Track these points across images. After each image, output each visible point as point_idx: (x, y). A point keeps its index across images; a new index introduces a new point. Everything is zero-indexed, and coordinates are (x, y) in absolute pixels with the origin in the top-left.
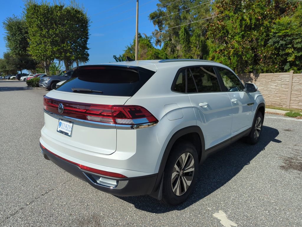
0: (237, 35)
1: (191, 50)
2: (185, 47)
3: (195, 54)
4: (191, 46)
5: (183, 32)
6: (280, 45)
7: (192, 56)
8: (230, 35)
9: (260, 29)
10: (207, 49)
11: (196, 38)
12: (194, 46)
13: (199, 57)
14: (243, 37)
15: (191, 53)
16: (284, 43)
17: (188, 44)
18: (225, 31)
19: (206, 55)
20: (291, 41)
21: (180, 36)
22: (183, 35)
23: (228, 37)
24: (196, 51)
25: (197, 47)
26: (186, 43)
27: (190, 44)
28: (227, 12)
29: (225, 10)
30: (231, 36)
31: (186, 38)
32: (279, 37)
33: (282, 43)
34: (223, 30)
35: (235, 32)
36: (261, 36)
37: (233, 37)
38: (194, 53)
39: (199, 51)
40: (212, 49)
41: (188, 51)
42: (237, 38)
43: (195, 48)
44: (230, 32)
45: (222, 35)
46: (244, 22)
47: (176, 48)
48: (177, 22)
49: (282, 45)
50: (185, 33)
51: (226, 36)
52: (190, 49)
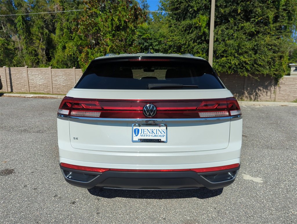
0: (108, 33)
1: (34, 43)
2: (25, 38)
3: (39, 48)
4: (33, 38)
5: (21, 21)
6: (144, 46)
7: (36, 49)
8: (102, 33)
9: (127, 31)
10: (52, 43)
11: (39, 30)
12: (37, 38)
13: (44, 51)
14: (114, 36)
15: (34, 47)
16: (147, 44)
17: (29, 35)
18: (97, 28)
19: (52, 49)
20: (152, 44)
21: (18, 26)
22: (22, 25)
23: (100, 34)
24: (39, 44)
25: (41, 40)
26: (26, 34)
27: (32, 35)
28: (94, 10)
29: (92, 7)
30: (104, 33)
31: (26, 29)
32: (143, 39)
33: (146, 45)
34: (96, 26)
35: (106, 31)
36: (129, 37)
37: (105, 34)
38: (38, 46)
39: (44, 45)
40: (61, 43)
41: (30, 43)
42: (108, 36)
43: (38, 40)
44: (101, 30)
45: (95, 32)
46: (114, 22)
47: (11, 38)
48: (10, 8)
49: (146, 46)
50: (24, 23)
51: (99, 33)
52: (32, 41)
